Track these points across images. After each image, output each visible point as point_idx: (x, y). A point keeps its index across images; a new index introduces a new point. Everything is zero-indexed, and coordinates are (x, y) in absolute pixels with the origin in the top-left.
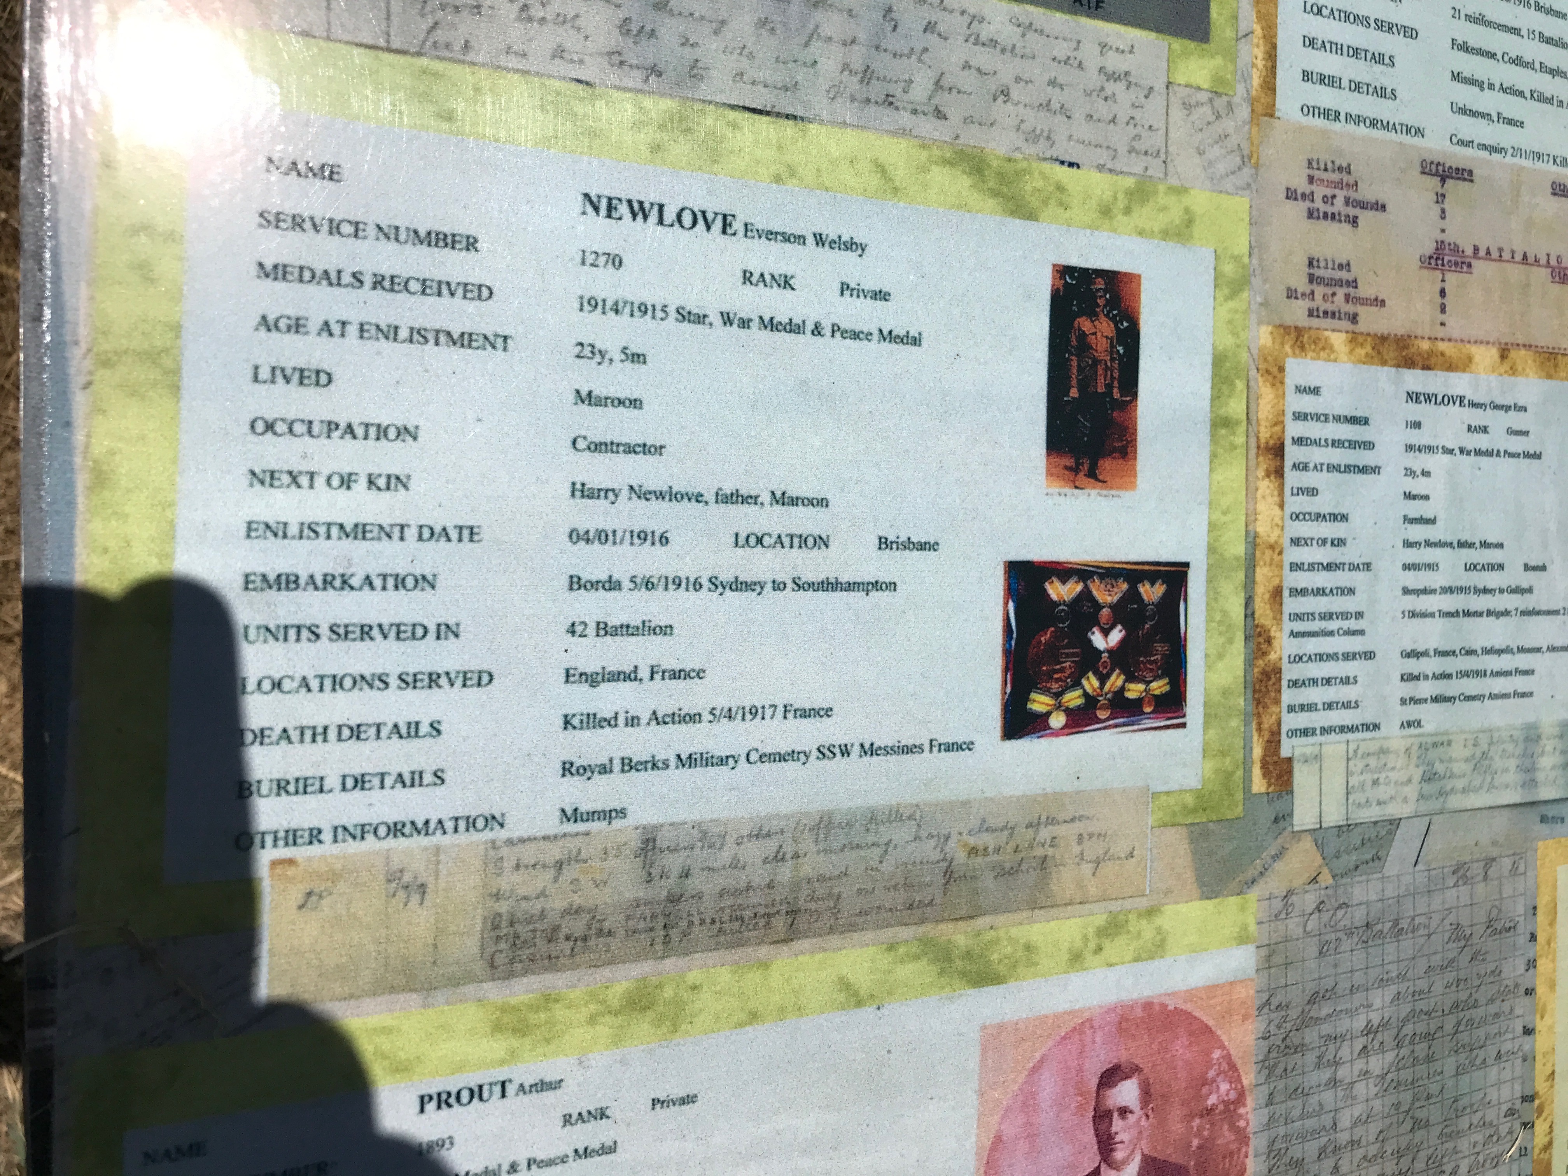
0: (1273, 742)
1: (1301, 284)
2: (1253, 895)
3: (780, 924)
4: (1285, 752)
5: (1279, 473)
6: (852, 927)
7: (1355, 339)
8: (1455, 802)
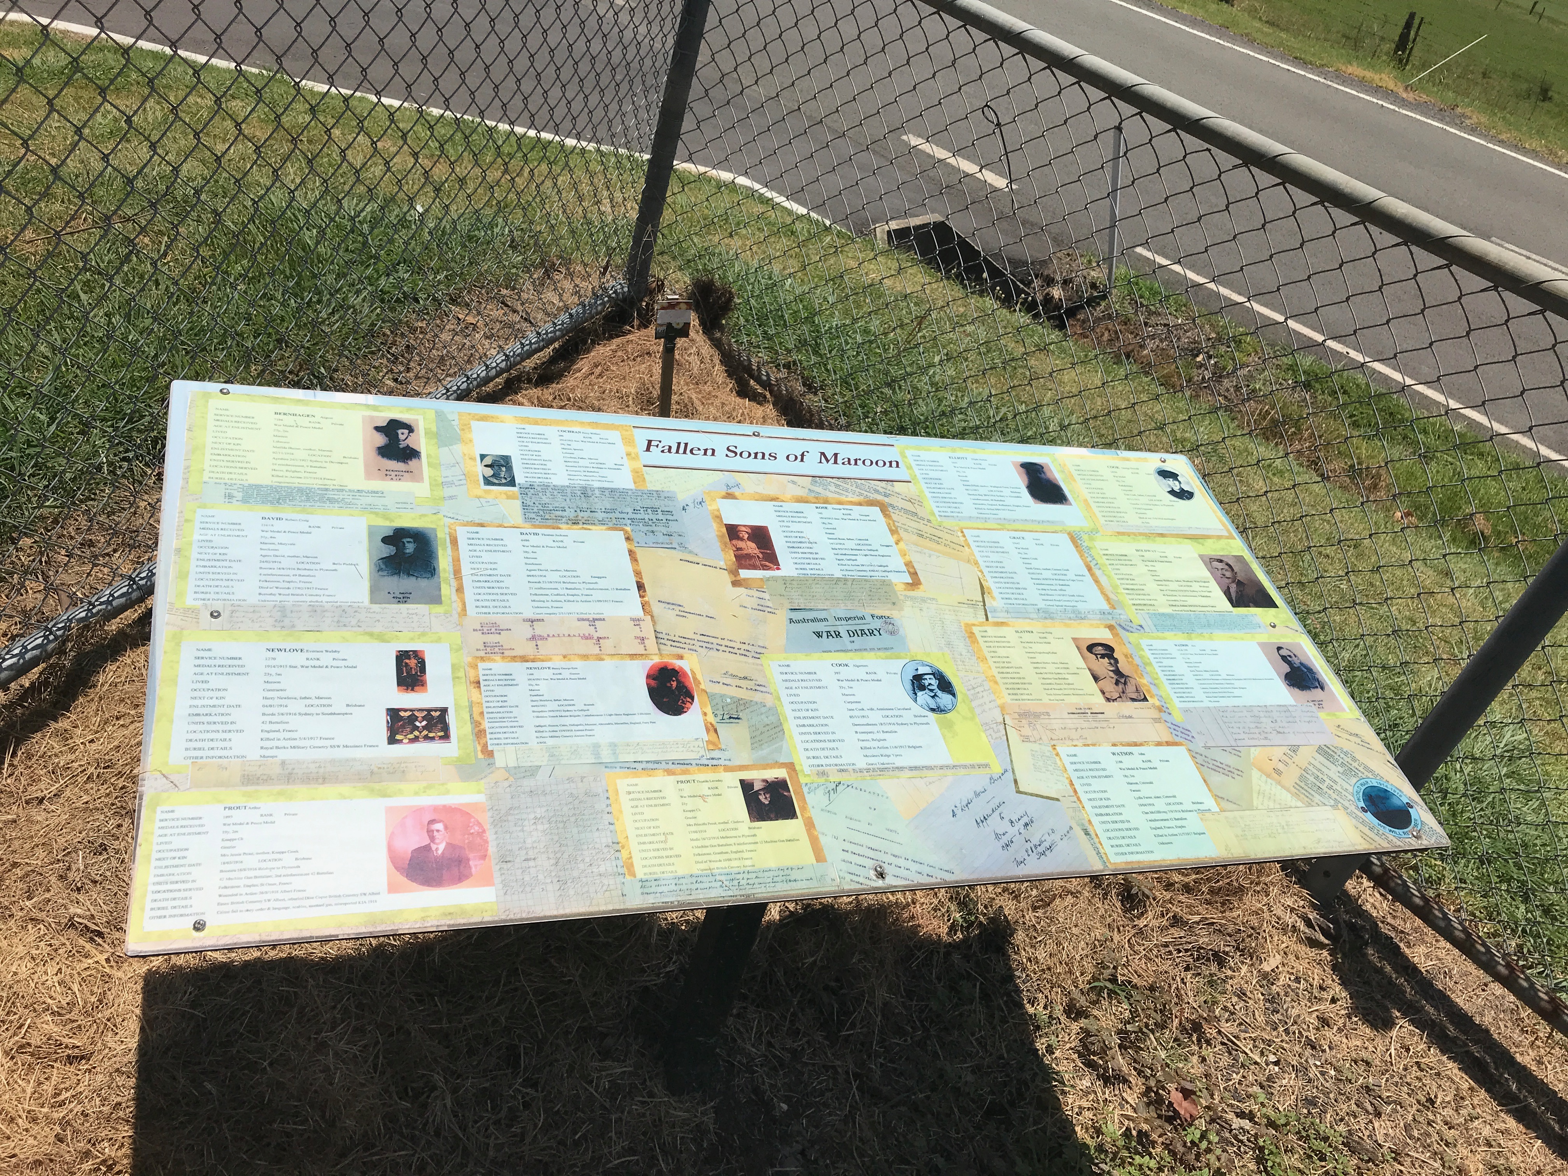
0: (485, 746)
1: (482, 647)
2: (482, 782)
3: (320, 781)
4: (490, 748)
5: (479, 687)
6: (342, 782)
7: (503, 658)
8: (563, 762)
